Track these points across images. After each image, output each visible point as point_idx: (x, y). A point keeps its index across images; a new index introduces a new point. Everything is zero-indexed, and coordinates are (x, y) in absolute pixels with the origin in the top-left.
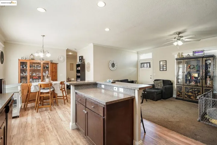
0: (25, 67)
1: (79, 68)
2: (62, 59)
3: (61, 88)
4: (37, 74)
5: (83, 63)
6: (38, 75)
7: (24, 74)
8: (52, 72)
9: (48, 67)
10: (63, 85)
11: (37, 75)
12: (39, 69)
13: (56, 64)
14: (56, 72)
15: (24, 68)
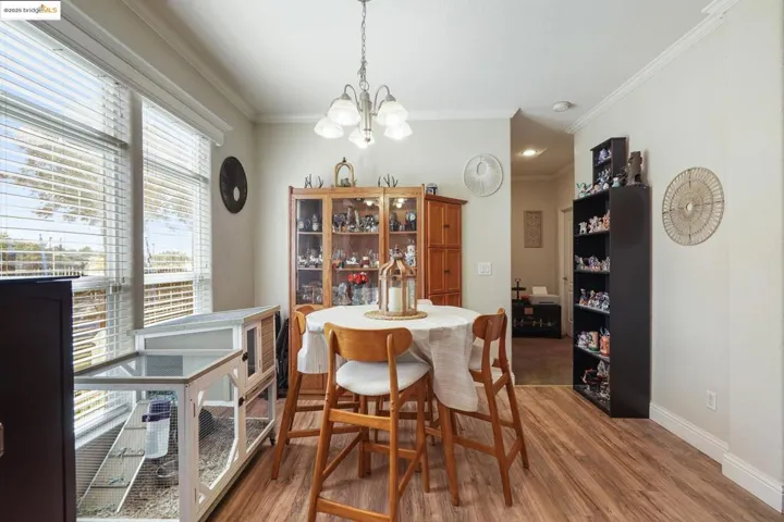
0: (315, 227)
1: (598, 225)
2: (486, 174)
3: (477, 366)
4: (365, 258)
5: (631, 182)
6: (367, 263)
7: (313, 259)
8: (434, 249)
9: (415, 221)
10: (495, 345)
11: (365, 266)
12: (371, 236)
13: (456, 205)
14: (455, 250)
15: (310, 229)
